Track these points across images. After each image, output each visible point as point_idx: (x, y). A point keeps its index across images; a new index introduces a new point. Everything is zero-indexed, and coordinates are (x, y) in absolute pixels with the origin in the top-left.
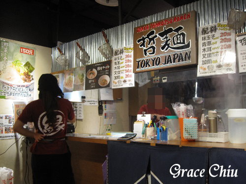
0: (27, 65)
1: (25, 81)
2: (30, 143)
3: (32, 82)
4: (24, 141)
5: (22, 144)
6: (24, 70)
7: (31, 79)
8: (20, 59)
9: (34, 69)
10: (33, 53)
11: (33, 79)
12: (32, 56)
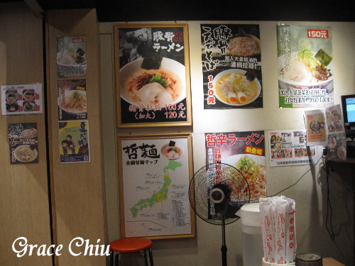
0: (321, 54)
1: (319, 78)
2: (332, 170)
3: (330, 79)
4: (322, 168)
5: (321, 172)
6: (315, 62)
7: (328, 75)
8: (309, 47)
9: (330, 59)
10: (327, 35)
11: (331, 75)
12: (327, 40)
